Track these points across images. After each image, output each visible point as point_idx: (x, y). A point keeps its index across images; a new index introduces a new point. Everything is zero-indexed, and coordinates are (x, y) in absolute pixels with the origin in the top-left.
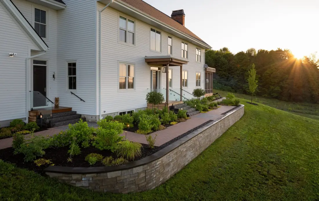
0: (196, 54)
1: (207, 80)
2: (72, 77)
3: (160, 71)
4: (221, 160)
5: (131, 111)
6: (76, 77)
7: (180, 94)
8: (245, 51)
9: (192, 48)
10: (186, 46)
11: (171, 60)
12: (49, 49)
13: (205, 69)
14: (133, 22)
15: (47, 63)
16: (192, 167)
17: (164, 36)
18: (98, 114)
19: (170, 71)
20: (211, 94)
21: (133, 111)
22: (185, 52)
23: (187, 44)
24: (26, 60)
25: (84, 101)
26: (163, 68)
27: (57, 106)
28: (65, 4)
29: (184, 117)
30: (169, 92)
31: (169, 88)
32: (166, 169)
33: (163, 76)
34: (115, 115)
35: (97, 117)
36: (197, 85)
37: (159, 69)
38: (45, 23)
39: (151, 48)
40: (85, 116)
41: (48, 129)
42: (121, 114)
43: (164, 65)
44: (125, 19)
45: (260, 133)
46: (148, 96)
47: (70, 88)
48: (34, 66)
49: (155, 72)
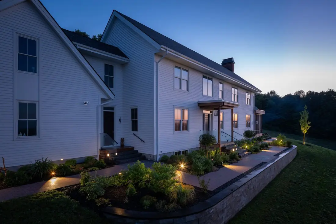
0: (246, 98)
1: (257, 121)
2: (134, 121)
3: (212, 114)
4: (278, 207)
5: (186, 151)
6: (137, 121)
7: (231, 135)
8: (293, 93)
9: (242, 92)
10: (236, 90)
11: (222, 104)
12: (115, 97)
13: (255, 112)
14: (187, 71)
15: (115, 109)
16: (247, 213)
17: (216, 82)
18: (155, 154)
19: (221, 114)
20: (261, 135)
21: (187, 151)
22: (236, 96)
23: (237, 89)
24: (97, 107)
25: (144, 142)
26: (214, 112)
27: (122, 145)
28: (128, 58)
29: (236, 159)
30: (221, 134)
31: (221, 130)
32: (219, 216)
33: (215, 119)
34: (171, 155)
35: (155, 157)
36: (247, 126)
37: (211, 112)
38: (113, 76)
39: (204, 94)
40: (145, 155)
41: (113, 166)
42: (176, 153)
43: (215, 109)
44: (180, 68)
45: (318, 176)
46: (201, 138)
47: (133, 130)
48: (104, 112)
49: (207, 115)
